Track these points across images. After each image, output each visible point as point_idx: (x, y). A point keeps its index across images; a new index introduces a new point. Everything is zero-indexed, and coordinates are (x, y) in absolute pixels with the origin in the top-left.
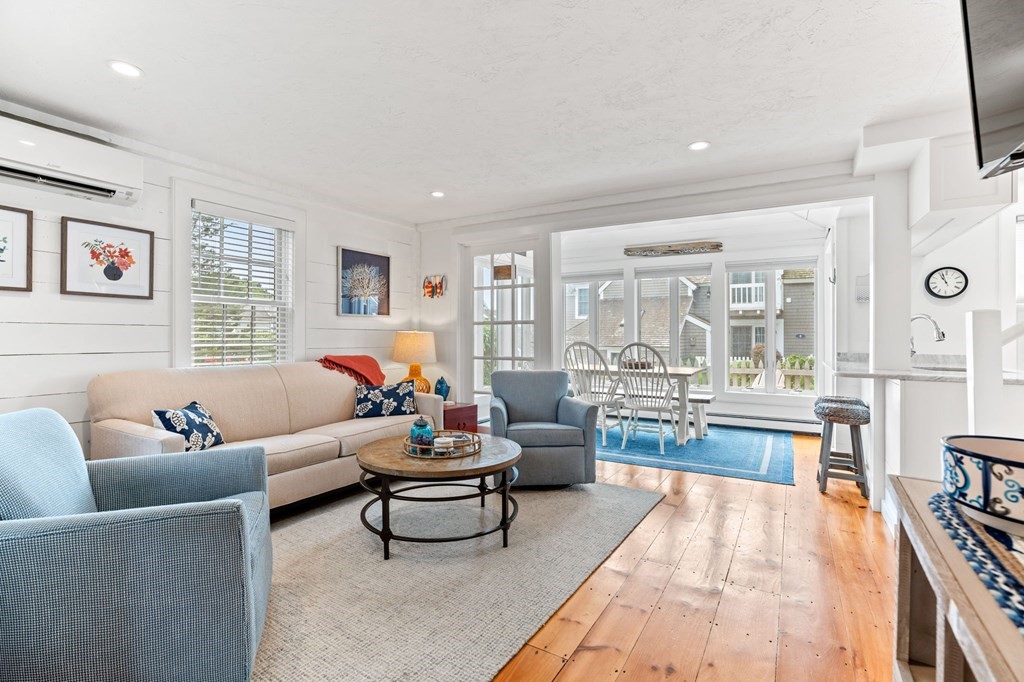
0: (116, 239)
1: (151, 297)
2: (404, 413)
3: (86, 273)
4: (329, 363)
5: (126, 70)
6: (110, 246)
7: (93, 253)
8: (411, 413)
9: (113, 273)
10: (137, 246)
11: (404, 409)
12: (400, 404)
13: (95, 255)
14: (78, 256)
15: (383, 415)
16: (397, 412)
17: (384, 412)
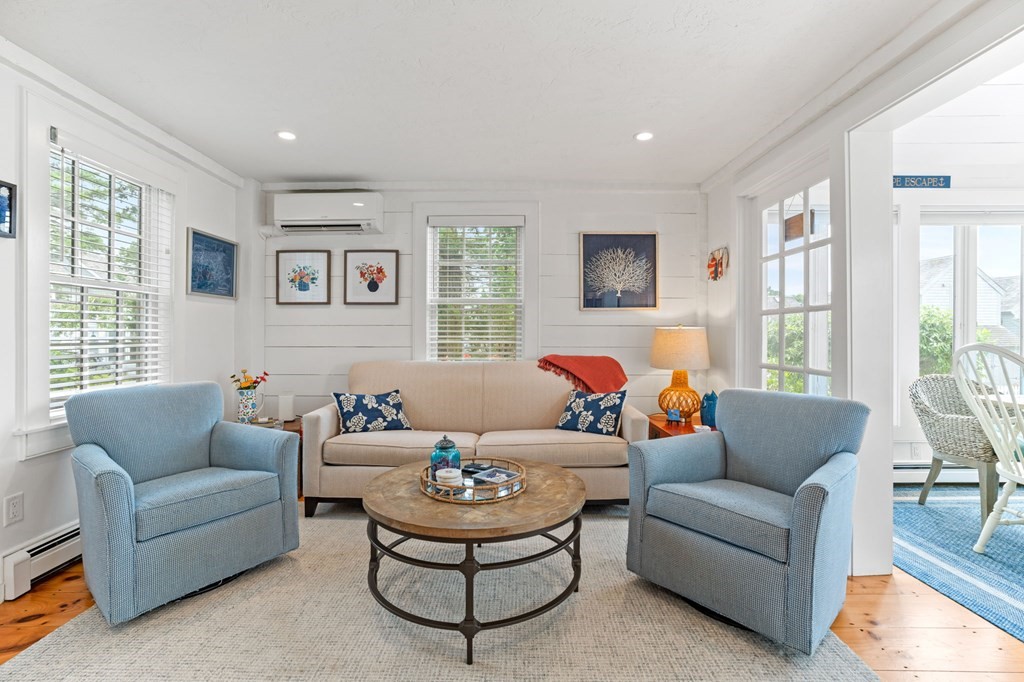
0: (374, 260)
1: (396, 303)
2: (600, 432)
3: (358, 290)
4: (547, 363)
5: (287, 136)
6: (371, 266)
7: (361, 273)
8: (609, 433)
9: (373, 286)
10: (387, 262)
11: (599, 426)
12: (597, 420)
13: (362, 275)
14: (354, 276)
15: (578, 430)
16: (592, 429)
17: (580, 426)
